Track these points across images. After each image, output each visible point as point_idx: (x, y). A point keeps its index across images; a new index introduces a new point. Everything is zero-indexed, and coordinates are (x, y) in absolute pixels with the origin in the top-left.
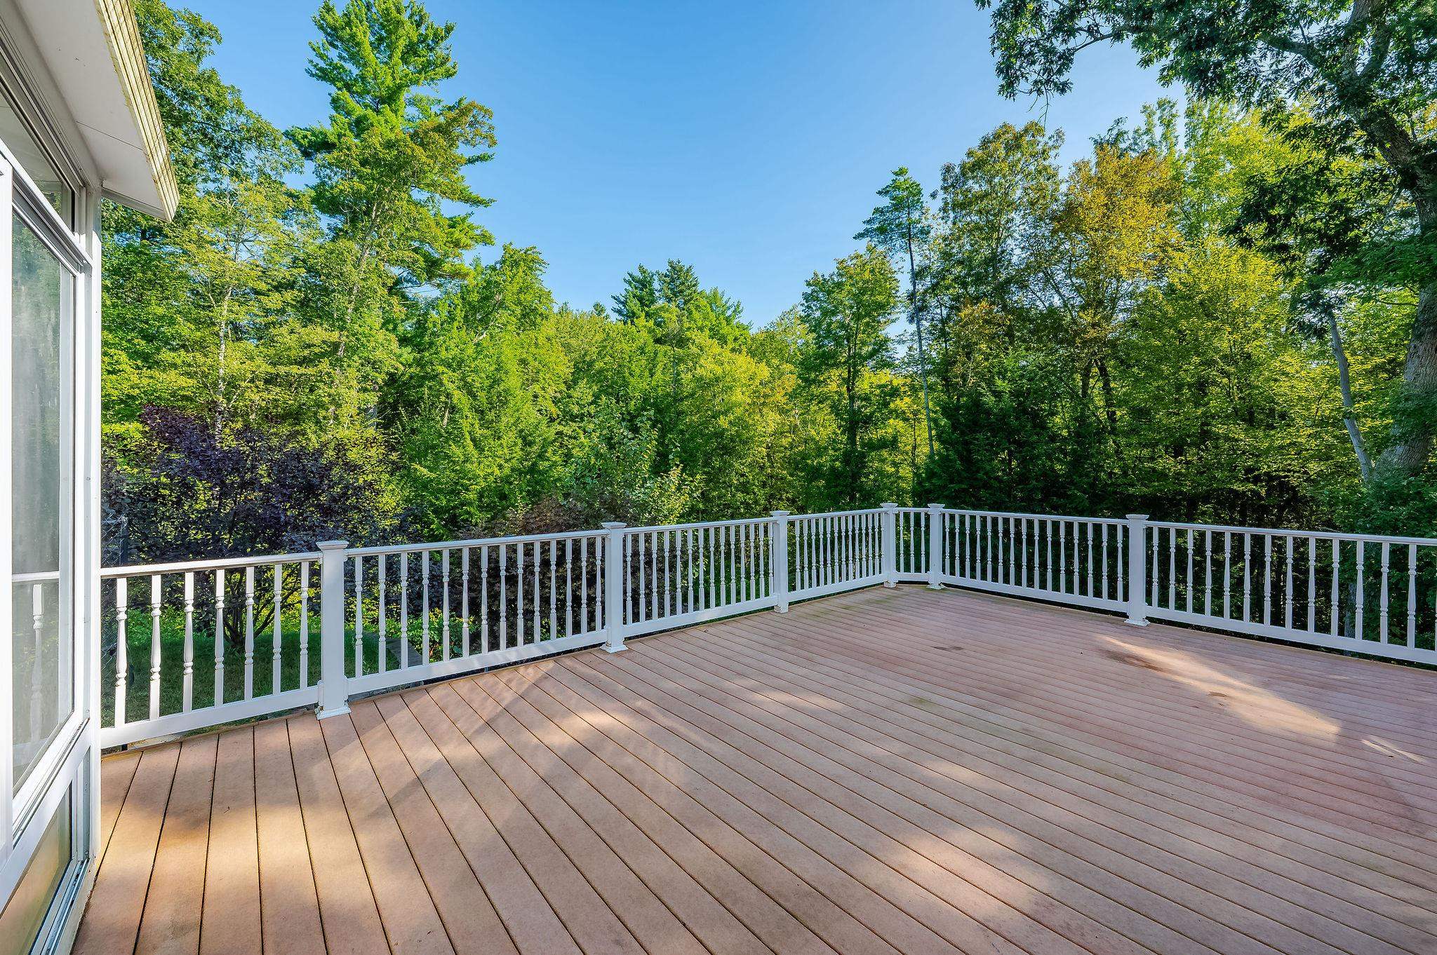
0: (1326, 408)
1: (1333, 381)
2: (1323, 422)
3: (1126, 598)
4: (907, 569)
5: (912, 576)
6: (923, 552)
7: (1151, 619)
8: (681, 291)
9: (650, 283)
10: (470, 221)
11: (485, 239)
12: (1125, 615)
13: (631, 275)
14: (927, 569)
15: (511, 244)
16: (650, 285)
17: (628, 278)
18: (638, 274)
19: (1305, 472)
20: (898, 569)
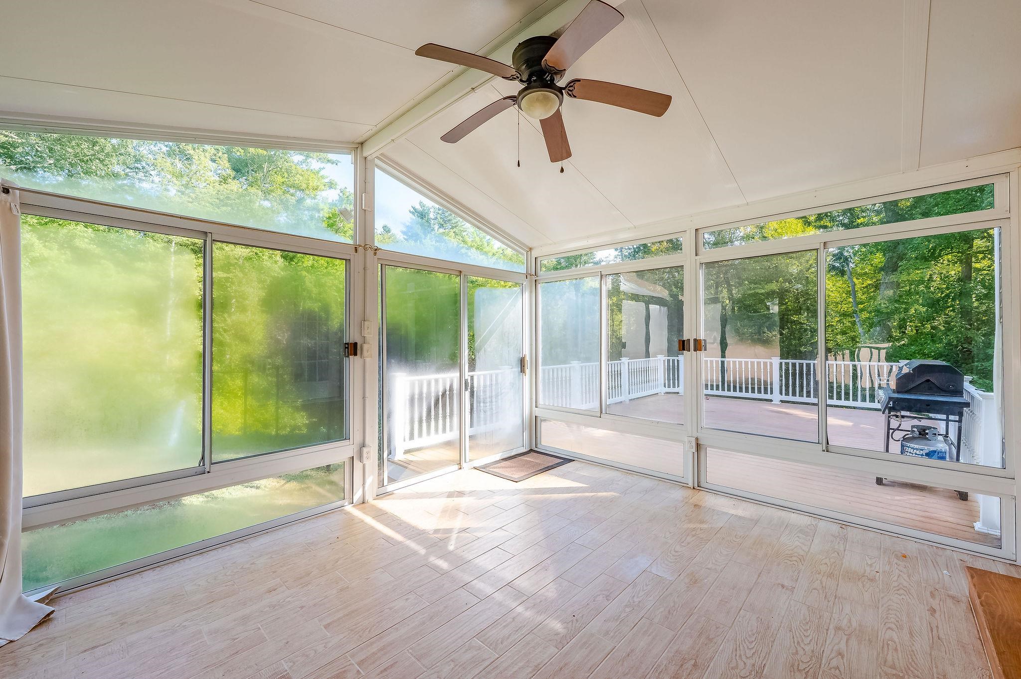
0: (845, 307)
1: (848, 293)
2: (844, 315)
3: (772, 393)
4: (669, 387)
5: (672, 390)
6: (676, 378)
7: (782, 401)
8: (449, 220)
9: (428, 214)
10: (322, 173)
11: (331, 185)
12: (771, 401)
13: (414, 208)
14: (678, 386)
15: (346, 188)
16: (428, 216)
17: (412, 210)
18: (418, 207)
19: (836, 341)
20: (665, 386)
